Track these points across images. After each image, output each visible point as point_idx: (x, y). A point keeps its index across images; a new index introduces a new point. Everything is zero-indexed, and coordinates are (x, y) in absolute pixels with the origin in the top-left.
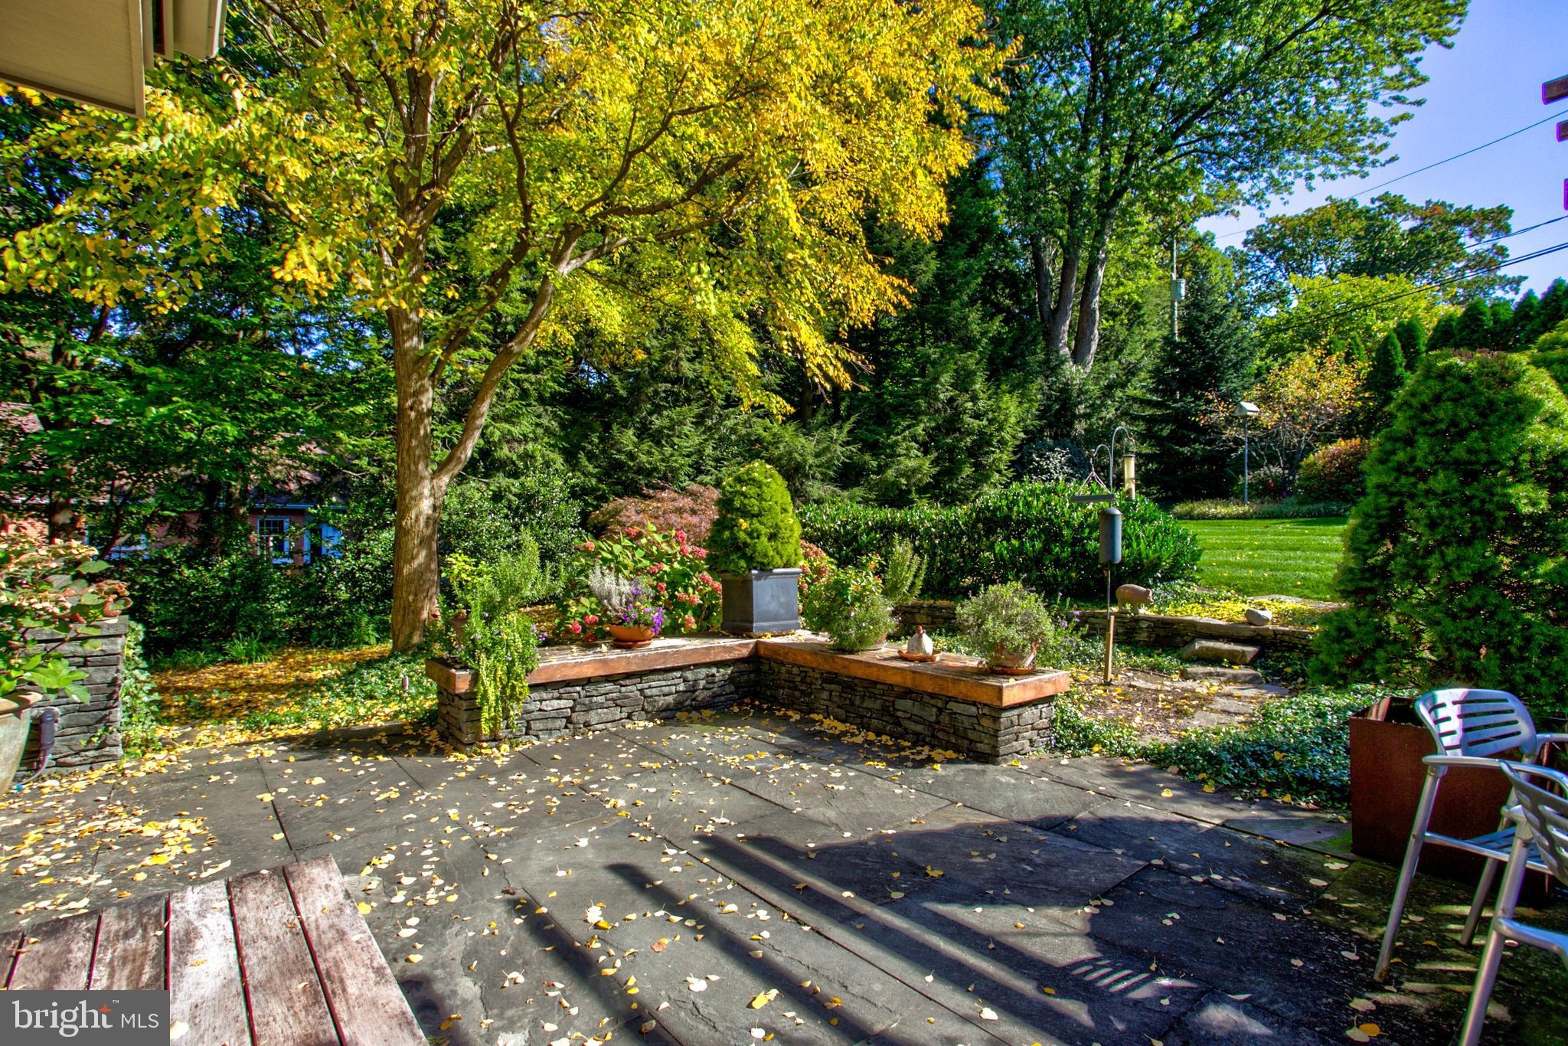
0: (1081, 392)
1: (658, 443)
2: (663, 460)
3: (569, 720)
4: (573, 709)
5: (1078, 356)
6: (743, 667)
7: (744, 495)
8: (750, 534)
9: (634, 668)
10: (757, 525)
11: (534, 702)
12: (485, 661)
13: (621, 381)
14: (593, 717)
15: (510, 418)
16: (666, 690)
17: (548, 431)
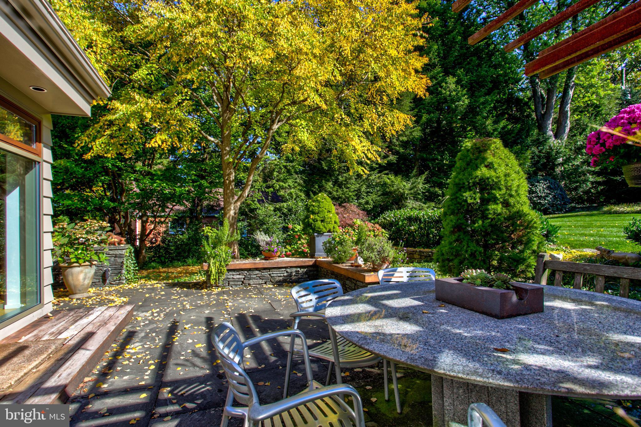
0: (557, 153)
1: (340, 187)
2: (343, 194)
3: (243, 282)
4: (244, 279)
5: (557, 135)
6: (311, 269)
7: (313, 206)
8: (314, 220)
9: (266, 266)
10: (317, 217)
11: (231, 275)
12: (212, 261)
13: (325, 163)
14: (251, 282)
15: (285, 180)
16: (279, 275)
17: (299, 184)
